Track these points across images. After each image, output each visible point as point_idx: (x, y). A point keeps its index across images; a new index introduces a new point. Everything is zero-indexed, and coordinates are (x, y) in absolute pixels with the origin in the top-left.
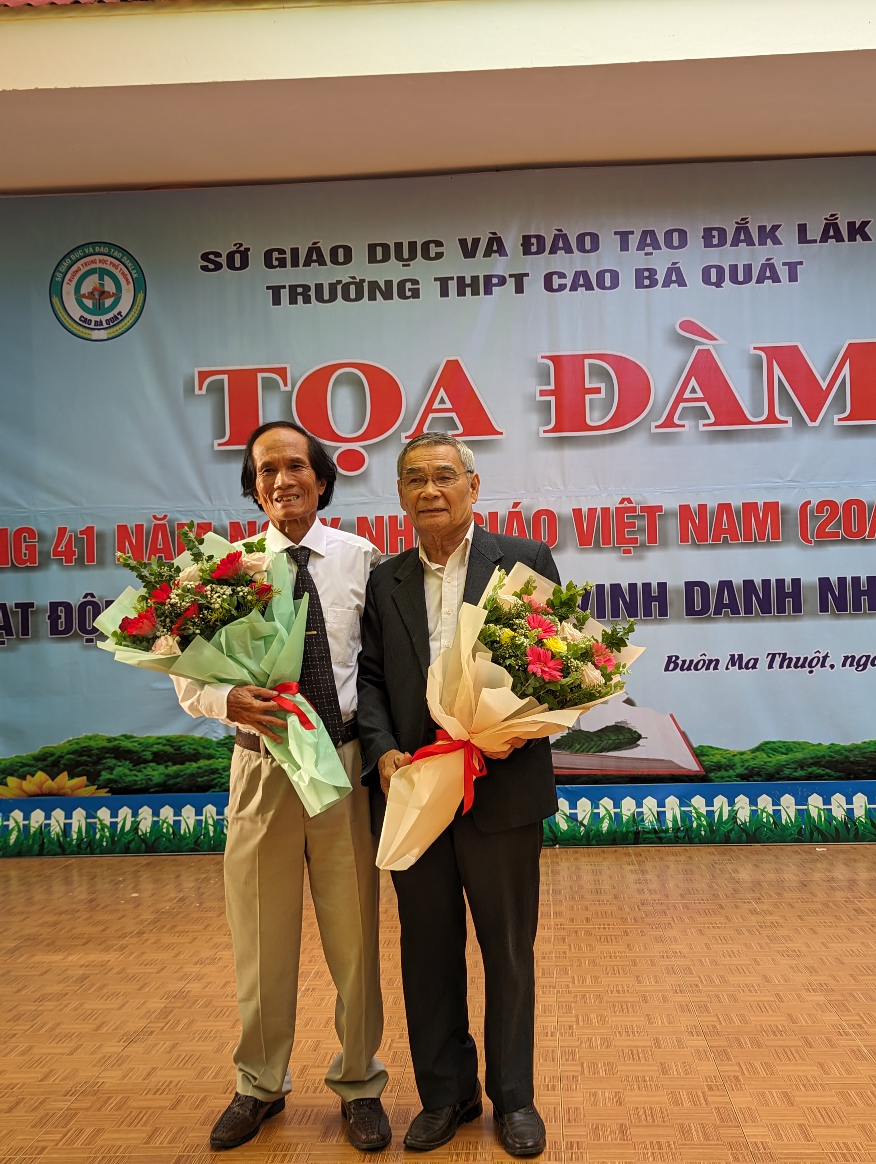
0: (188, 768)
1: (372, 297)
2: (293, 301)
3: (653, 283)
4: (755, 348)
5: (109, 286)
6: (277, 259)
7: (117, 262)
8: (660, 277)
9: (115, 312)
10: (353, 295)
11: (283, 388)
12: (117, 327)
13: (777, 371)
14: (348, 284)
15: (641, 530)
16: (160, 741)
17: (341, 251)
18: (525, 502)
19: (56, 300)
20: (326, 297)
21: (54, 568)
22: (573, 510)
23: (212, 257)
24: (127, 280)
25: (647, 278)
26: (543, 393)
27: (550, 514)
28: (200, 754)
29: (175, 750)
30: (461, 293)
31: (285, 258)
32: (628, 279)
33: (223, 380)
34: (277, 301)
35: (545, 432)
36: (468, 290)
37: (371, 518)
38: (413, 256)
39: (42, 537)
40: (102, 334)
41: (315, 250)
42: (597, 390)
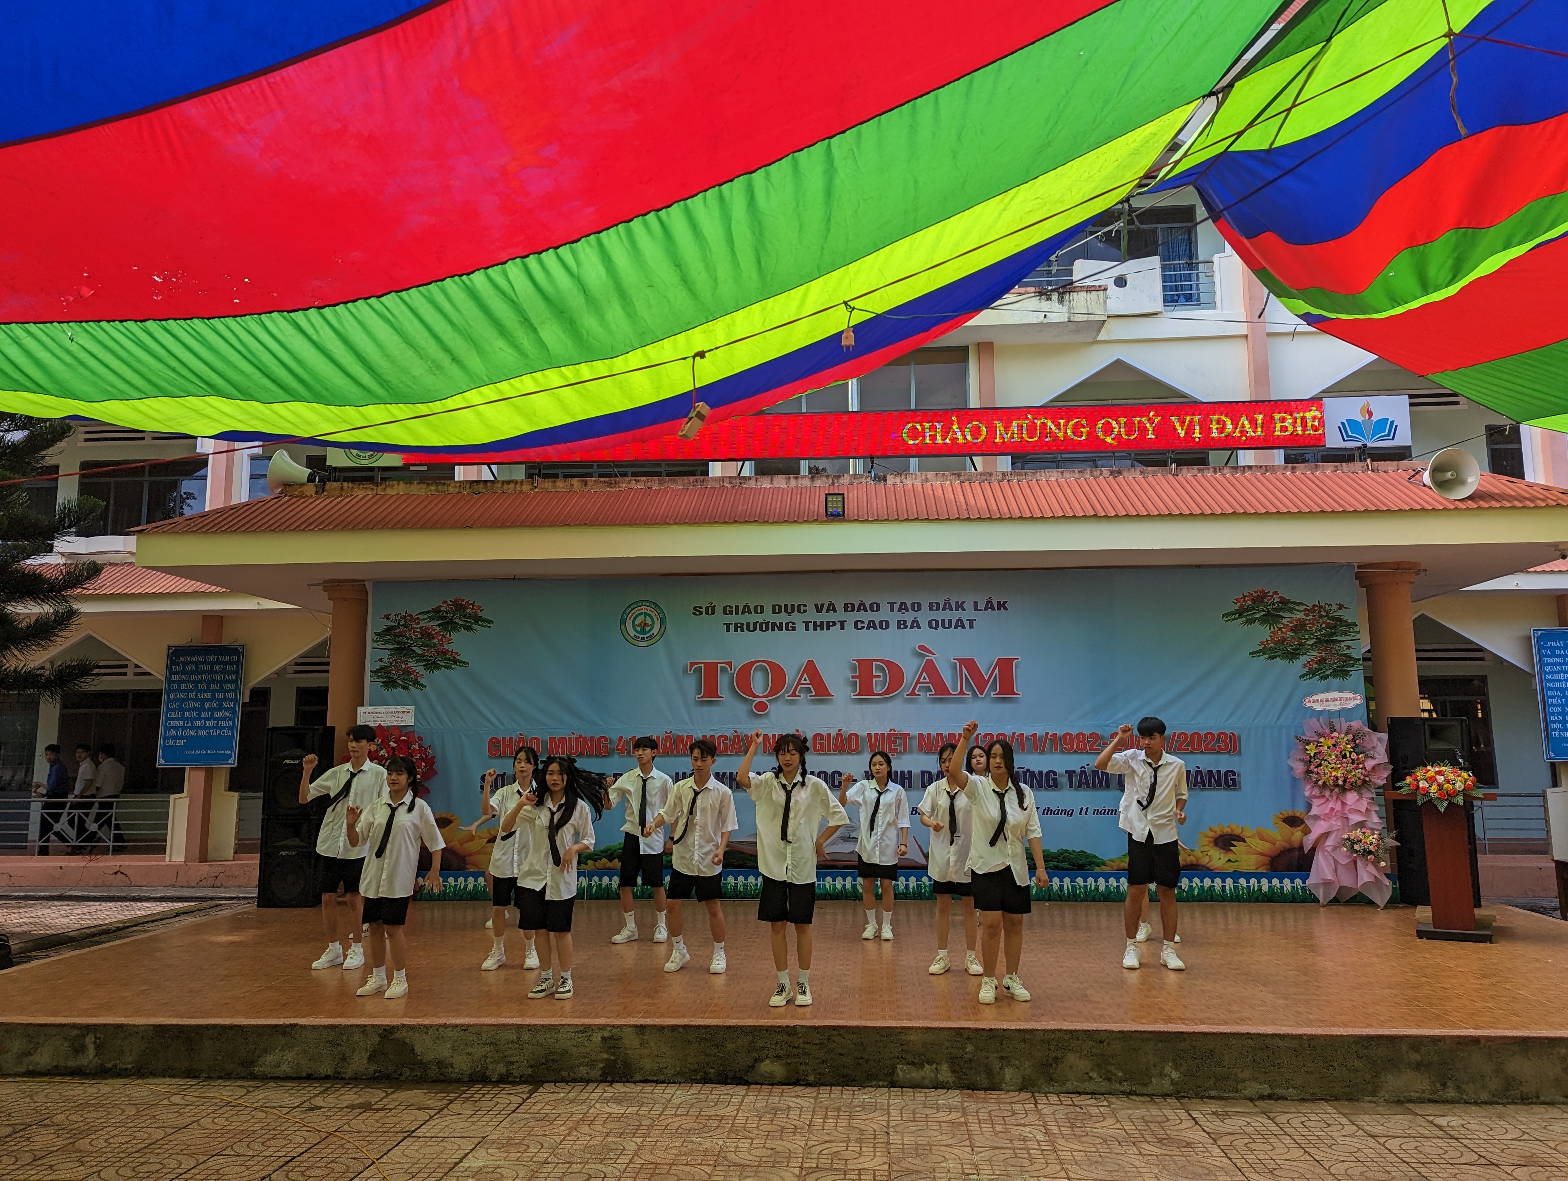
1: (773, 630)
3: (906, 627)
4: (954, 659)
5: (649, 621)
6: (728, 611)
7: (653, 610)
8: (909, 624)
9: (651, 633)
10: (764, 629)
11: (730, 672)
12: (651, 641)
13: (964, 670)
14: (762, 623)
15: (900, 745)
17: (759, 608)
18: (844, 729)
19: (623, 627)
20: (751, 629)
21: (616, 756)
22: (867, 734)
23: (698, 609)
24: (657, 618)
25: (903, 624)
26: (853, 677)
30: (815, 629)
31: (733, 610)
32: (893, 625)
33: (701, 667)
34: (728, 630)
35: (854, 696)
36: (819, 628)
37: (770, 735)
38: (793, 611)
39: (611, 741)
40: (645, 644)
41: (747, 606)
42: (879, 677)
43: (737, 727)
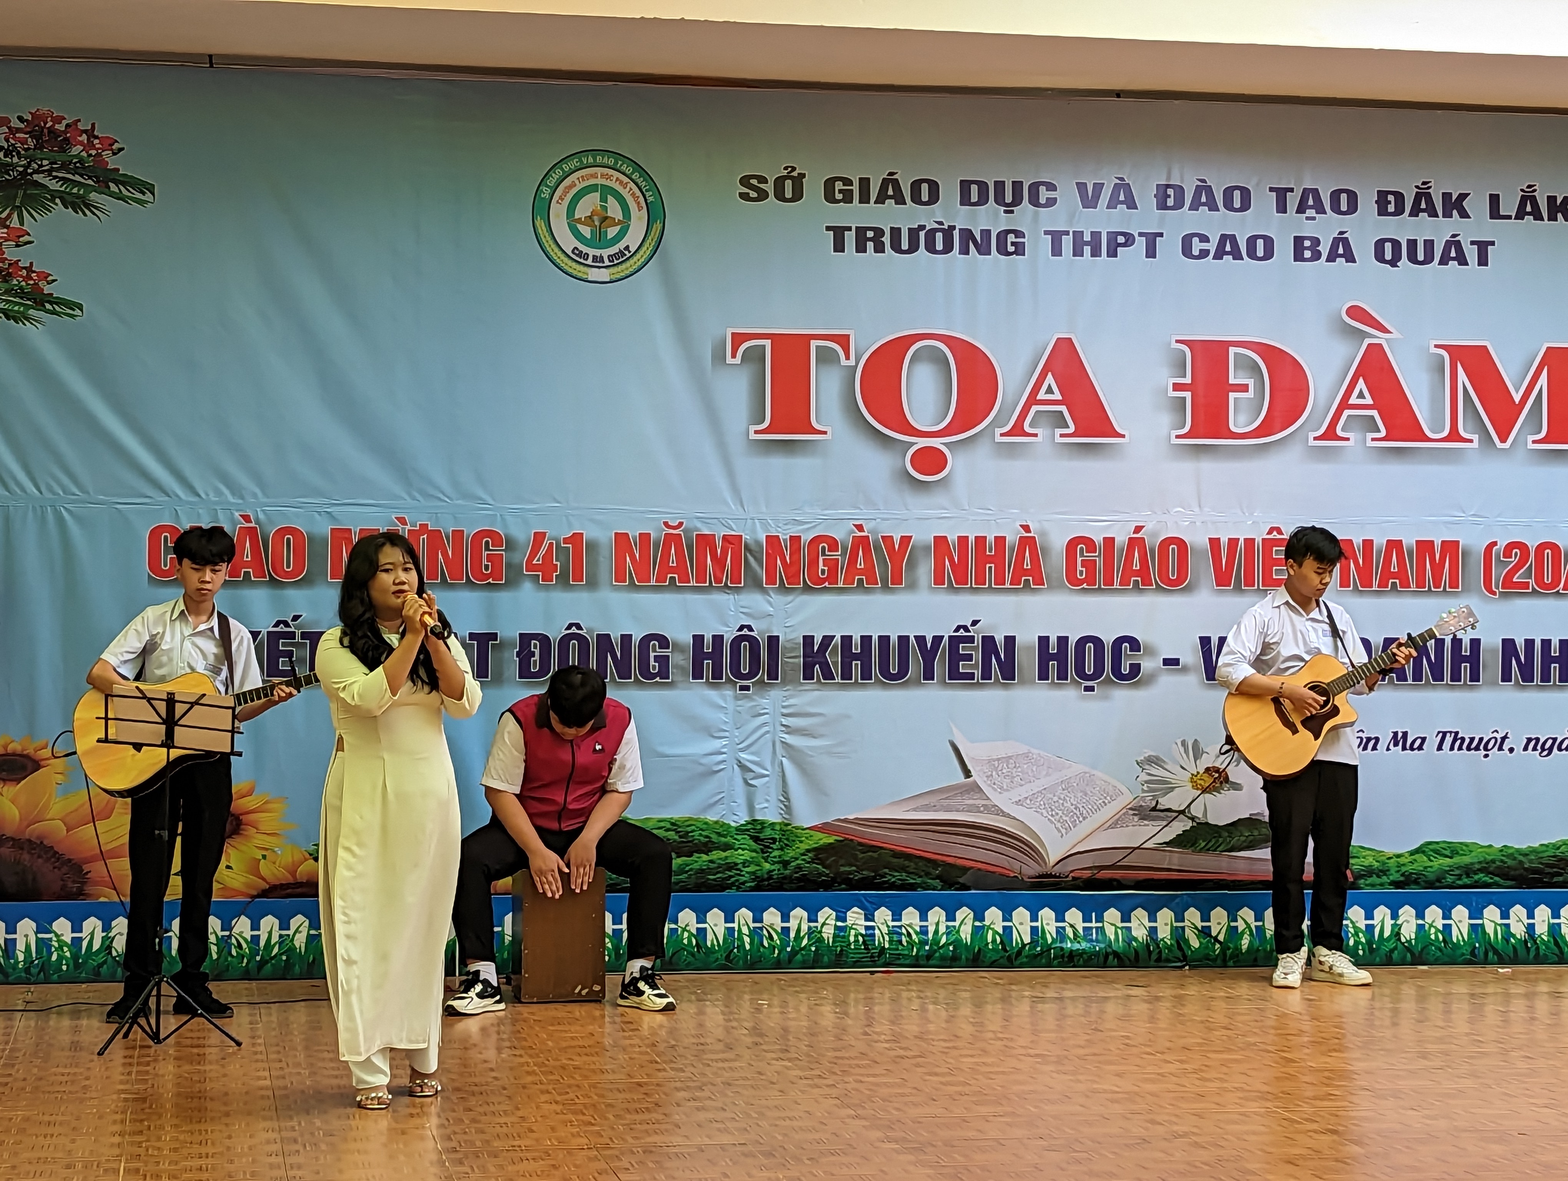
0: (696, 862)
1: (965, 251)
2: (861, 248)
3: (1315, 256)
4: (1436, 346)
5: (614, 210)
6: (840, 191)
7: (626, 180)
8: (1325, 249)
9: (621, 245)
10: (939, 246)
11: (844, 362)
12: (624, 266)
13: (1461, 375)
14: (934, 231)
16: (662, 824)
17: (925, 187)
18: (1149, 527)
19: (540, 224)
20: (905, 246)
21: (527, 587)
22: (1210, 539)
23: (754, 182)
24: (638, 203)
25: (1307, 248)
26: (1177, 387)
27: (1181, 543)
28: (714, 843)
29: (680, 837)
30: (1078, 252)
31: (852, 190)
32: (1284, 249)
33: (764, 346)
34: (839, 247)
35: (1178, 437)
36: (1087, 250)
37: (952, 538)
38: (1017, 200)
39: (511, 545)
40: (603, 274)
41: (890, 181)
42: (1244, 388)
43: (861, 514)
